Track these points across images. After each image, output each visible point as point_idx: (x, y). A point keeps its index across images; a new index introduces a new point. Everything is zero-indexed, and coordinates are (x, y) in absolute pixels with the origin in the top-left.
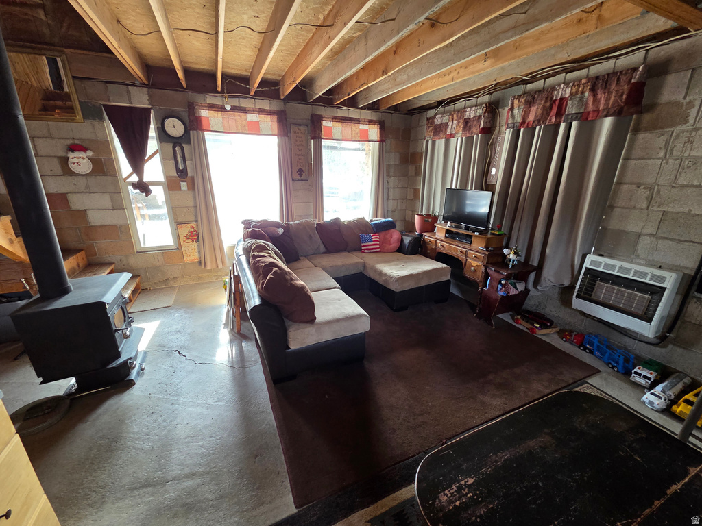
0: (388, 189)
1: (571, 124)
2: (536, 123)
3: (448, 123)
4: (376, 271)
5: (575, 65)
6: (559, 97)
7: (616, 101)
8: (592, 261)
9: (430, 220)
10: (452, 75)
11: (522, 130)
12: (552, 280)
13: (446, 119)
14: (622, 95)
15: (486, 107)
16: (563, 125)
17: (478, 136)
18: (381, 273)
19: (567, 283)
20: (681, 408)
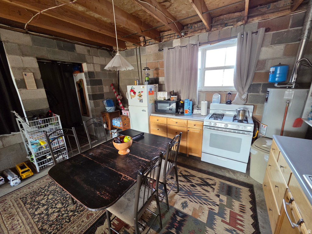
20: (24, 176)
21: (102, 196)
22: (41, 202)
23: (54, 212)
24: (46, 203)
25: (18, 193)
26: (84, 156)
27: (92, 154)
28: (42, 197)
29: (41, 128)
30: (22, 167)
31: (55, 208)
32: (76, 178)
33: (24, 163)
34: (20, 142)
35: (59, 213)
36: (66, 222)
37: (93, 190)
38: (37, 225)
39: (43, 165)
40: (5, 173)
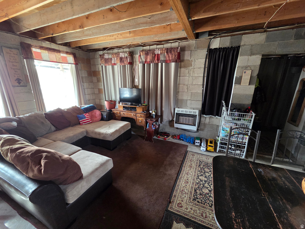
0: (84, 89)
1: (162, 63)
2: (151, 62)
3: (112, 58)
4: (96, 133)
5: (158, 43)
6: (157, 54)
7: (174, 57)
8: (177, 110)
9: (113, 103)
10: (114, 37)
11: (146, 64)
12: (167, 119)
13: (110, 56)
14: (176, 56)
15: (129, 53)
16: (160, 64)
17: (128, 65)
18: (100, 134)
19: (171, 119)
20: (209, 148)
21: (234, 222)
22: (206, 173)
23: (207, 188)
24: (208, 177)
25: (201, 157)
26: (251, 166)
27: (261, 172)
28: (209, 171)
29: (234, 120)
30: (211, 142)
31: (209, 186)
32: (227, 179)
33: (213, 140)
34: (218, 125)
35: (209, 192)
36: (209, 204)
37: (231, 205)
38: (196, 185)
39: (222, 149)
40: (202, 140)
